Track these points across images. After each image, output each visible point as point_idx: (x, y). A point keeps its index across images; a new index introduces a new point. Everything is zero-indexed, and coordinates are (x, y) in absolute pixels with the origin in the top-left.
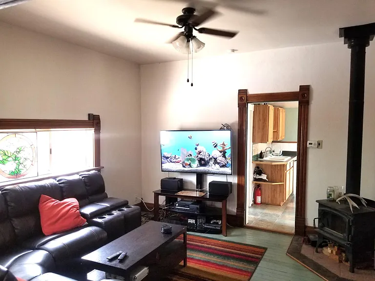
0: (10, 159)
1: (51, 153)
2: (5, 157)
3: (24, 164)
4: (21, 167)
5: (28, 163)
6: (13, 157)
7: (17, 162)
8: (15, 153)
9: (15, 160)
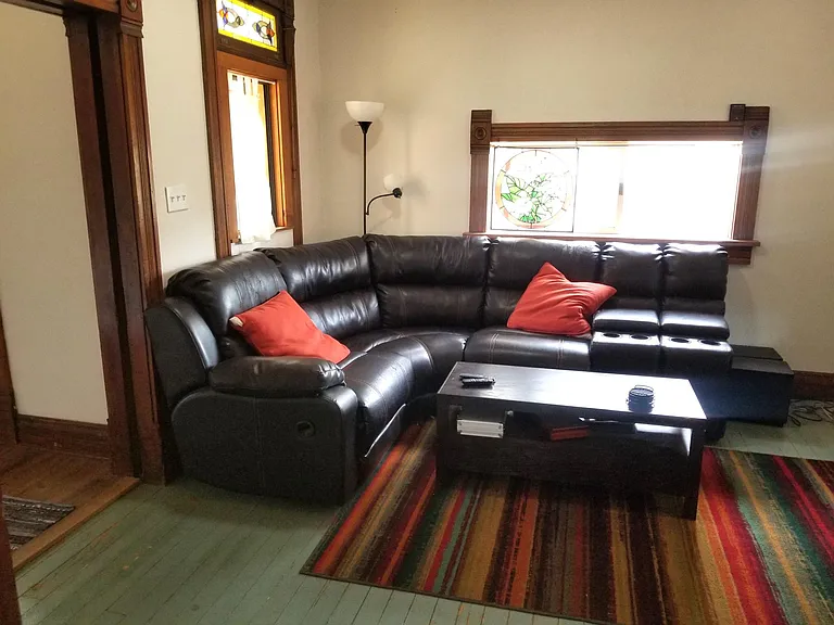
0: (522, 193)
1: (621, 193)
2: (515, 189)
3: (548, 205)
4: (540, 210)
5: (556, 205)
6: (529, 190)
7: (534, 200)
8: (533, 185)
9: (532, 196)
